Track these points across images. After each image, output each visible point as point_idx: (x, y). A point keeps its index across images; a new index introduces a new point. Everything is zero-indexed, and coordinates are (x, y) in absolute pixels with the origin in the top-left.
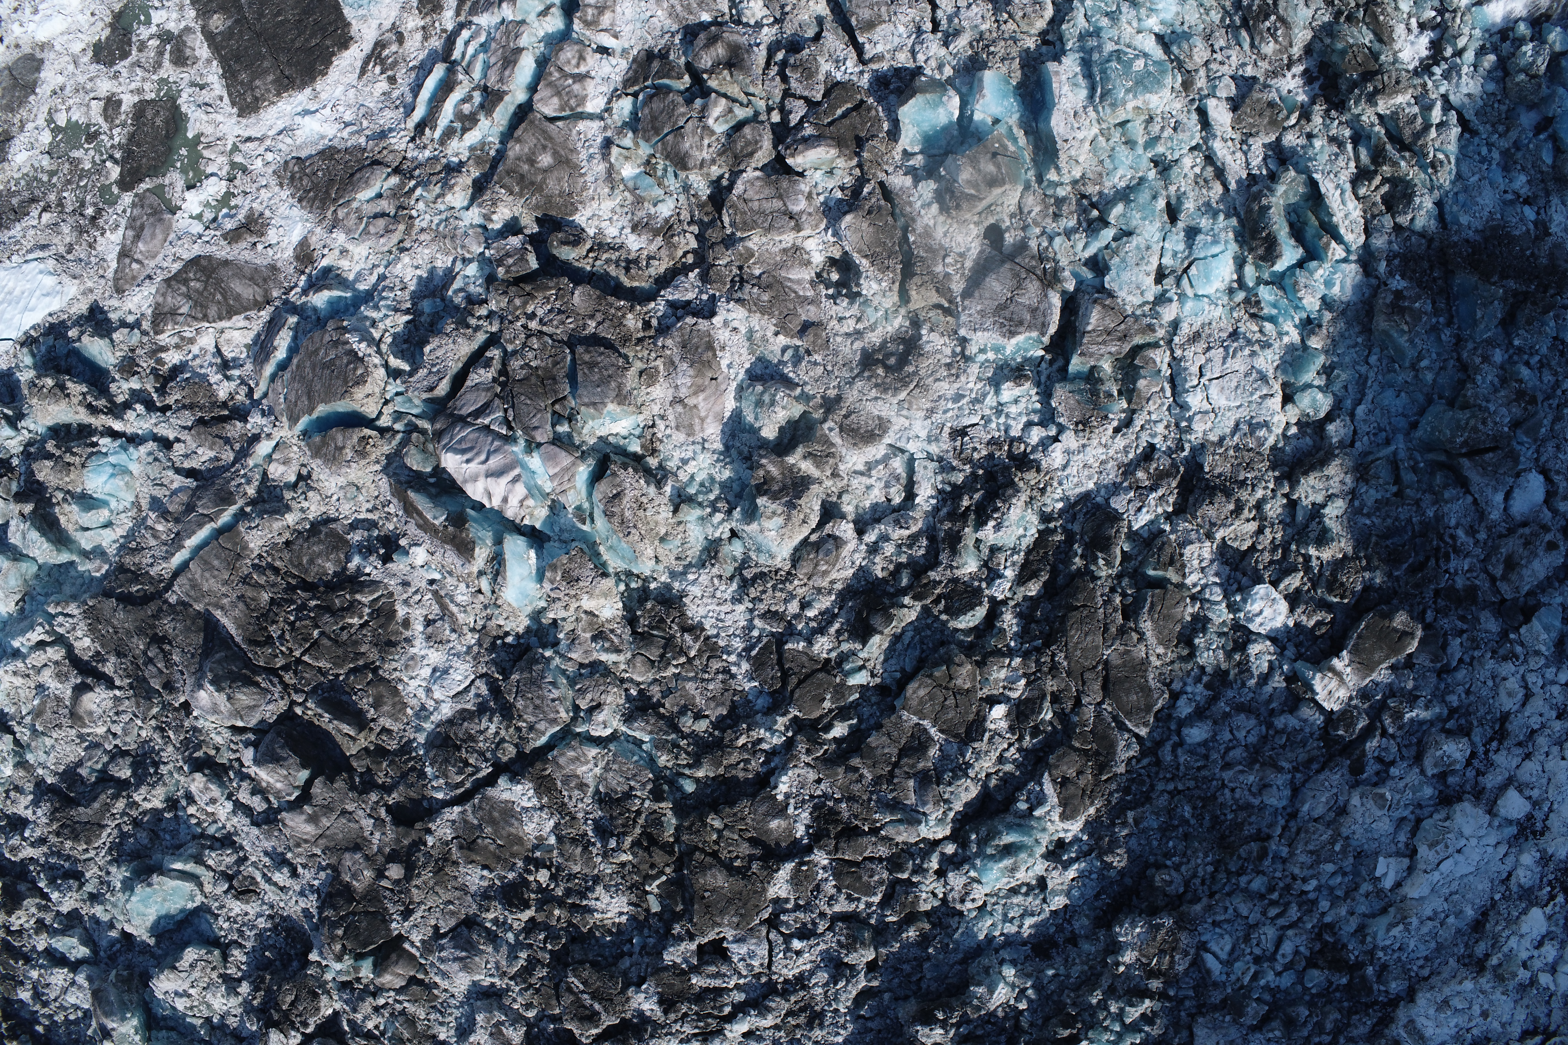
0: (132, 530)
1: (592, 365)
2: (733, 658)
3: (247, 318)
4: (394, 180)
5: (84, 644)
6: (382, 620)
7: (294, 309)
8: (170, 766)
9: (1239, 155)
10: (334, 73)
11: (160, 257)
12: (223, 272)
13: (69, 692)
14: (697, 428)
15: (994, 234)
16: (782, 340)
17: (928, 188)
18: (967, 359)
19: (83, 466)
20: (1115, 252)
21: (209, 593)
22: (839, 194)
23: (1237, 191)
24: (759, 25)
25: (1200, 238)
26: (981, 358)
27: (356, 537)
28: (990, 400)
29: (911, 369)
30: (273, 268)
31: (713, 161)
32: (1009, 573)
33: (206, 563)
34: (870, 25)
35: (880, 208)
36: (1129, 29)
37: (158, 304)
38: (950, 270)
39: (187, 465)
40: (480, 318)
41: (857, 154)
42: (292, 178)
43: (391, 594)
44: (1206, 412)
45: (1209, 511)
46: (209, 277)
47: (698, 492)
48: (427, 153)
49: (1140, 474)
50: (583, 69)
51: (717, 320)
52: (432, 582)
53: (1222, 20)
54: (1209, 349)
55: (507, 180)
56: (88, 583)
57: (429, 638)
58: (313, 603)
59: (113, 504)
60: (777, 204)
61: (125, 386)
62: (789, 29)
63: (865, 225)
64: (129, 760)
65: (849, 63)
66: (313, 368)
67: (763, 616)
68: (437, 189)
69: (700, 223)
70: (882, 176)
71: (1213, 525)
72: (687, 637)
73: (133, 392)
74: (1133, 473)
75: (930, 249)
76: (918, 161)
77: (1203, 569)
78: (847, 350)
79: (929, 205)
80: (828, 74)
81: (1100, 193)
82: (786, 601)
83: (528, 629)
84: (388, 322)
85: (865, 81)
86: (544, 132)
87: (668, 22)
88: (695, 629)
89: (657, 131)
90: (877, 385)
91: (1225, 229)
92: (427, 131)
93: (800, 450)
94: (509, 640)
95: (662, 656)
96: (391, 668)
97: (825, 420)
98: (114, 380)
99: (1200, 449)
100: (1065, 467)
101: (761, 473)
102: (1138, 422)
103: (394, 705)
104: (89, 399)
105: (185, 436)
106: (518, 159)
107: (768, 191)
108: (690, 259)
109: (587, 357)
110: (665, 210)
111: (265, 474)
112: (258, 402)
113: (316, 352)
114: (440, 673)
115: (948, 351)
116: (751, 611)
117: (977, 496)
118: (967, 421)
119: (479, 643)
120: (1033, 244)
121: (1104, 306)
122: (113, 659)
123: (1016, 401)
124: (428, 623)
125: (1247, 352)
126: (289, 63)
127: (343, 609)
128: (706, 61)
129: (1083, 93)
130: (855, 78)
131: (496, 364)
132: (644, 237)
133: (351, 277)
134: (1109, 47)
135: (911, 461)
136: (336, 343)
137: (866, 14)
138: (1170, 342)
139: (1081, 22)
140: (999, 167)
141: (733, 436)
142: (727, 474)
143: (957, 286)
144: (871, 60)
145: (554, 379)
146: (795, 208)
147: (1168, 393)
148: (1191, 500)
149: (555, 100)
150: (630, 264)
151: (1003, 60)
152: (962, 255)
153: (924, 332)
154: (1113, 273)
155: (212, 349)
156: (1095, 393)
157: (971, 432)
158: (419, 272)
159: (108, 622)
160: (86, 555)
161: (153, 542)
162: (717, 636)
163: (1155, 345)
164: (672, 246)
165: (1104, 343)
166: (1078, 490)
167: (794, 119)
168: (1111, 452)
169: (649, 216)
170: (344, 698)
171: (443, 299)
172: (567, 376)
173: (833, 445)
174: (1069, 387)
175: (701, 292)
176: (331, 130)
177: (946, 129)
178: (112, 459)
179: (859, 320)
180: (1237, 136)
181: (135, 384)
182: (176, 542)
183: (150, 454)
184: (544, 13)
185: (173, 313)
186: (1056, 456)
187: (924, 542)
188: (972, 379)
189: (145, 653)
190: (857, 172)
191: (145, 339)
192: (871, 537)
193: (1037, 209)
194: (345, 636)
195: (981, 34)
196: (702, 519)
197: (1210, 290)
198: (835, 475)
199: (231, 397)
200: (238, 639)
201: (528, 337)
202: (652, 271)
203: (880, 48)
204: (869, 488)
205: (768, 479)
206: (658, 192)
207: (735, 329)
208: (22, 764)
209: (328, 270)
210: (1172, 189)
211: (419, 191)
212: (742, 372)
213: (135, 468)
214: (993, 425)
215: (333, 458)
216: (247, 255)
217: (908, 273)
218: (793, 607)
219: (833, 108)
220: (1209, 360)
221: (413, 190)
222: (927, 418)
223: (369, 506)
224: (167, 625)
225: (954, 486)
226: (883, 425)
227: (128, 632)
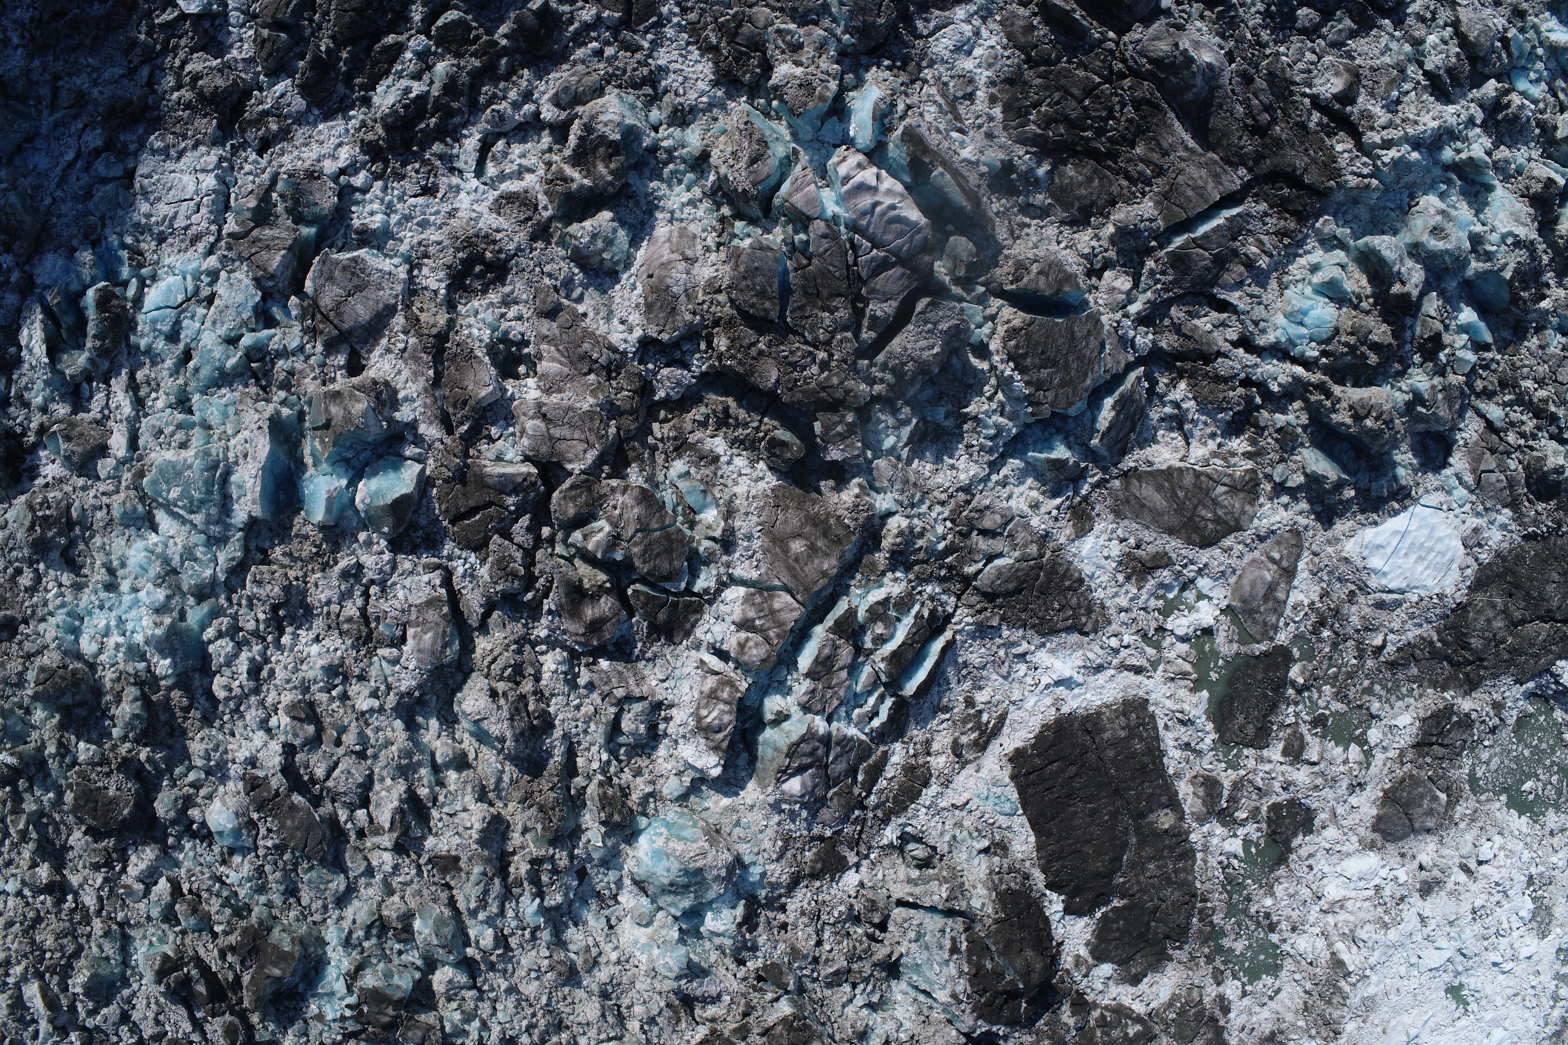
0: (1290, 262)
1: (762, 294)
2: (675, 20)
3: (1151, 464)
4: (970, 570)
5: (1342, 145)
6: (1016, 104)
7: (1092, 455)
8: (1253, 10)
9: (113, 406)
10: (1035, 724)
11: (1247, 558)
12: (1173, 520)
13: (1360, 100)
14: (676, 234)
15: (355, 367)
16: (581, 309)
17: (404, 414)
18: (407, 260)
19: (1337, 331)
20: (244, 323)
21: (1200, 165)
22: (494, 431)
23: (122, 366)
24: (552, 643)
25: (166, 328)
26: (396, 261)
27: (1040, 198)
28: (395, 218)
29: (460, 255)
30: (1118, 514)
31: (613, 490)
32: (409, 55)
33: (1201, 196)
34: (430, 603)
35: (454, 406)
36: (178, 540)
37: (1252, 502)
38: (402, 336)
39: (1225, 315)
40: (882, 381)
41: (467, 466)
42: (1089, 611)
43: (1005, 128)
44: (203, 171)
45: (220, 82)
46: (1190, 519)
47: (684, 174)
48: (929, 589)
49: (274, 127)
50: (743, 635)
51: (638, 333)
52: (961, 131)
53: (92, 536)
54: (186, 228)
55: (840, 532)
56: (1340, 214)
57: (971, 81)
58: (1089, 134)
59: (1308, 291)
60: (556, 432)
61: (1291, 417)
62: (518, 628)
63: (470, 388)
64: (1299, 24)
65: (461, 570)
66: (1067, 368)
67: (640, 48)
68: (920, 543)
69: (644, 445)
70: (448, 440)
71: (220, 71)
72: (714, 40)
73: (1284, 411)
74: (281, 130)
75: (416, 359)
76: (410, 451)
77: (241, 40)
78: (518, 285)
79: (406, 399)
80: (483, 561)
81: (246, 385)
82: (615, 57)
83: (867, 70)
84: (986, 407)
85: (448, 547)
86: (794, 576)
87: (646, 672)
88: (708, 49)
89: (668, 536)
90: (494, 242)
91: (142, 336)
92: (926, 614)
93: (574, 186)
94: (887, 63)
95: (739, 26)
96: (1013, 59)
97: (550, 219)
98: (1305, 427)
99: (217, 142)
100: (340, 145)
101: (613, 166)
102: (266, 176)
103: (1013, 24)
104: (1328, 403)
105: (1226, 347)
106: (827, 555)
107: (562, 446)
108: (662, 414)
109: (767, 305)
110: (679, 466)
111: (1136, 285)
112: (1140, 361)
113: (1063, 384)
114: (963, 48)
115: (425, 271)
116: (650, 56)
117: (423, 126)
118: (420, 200)
119: (920, 69)
120: (319, 348)
121: (265, 270)
122: (1312, 125)
123: (372, 214)
124: (970, 97)
125: (153, 219)
126: (1085, 751)
127: (1057, 121)
128: (606, 604)
129: (233, 478)
130: (457, 552)
131: (866, 323)
132: (707, 447)
133: (1030, 481)
134: (198, 519)
135: (479, 172)
136: (1039, 385)
137: (432, 615)
138: (219, 239)
139: (222, 557)
140: (326, 409)
141: (643, 224)
142: (654, 184)
143: (399, 321)
144: (437, 567)
145: (805, 293)
146: (538, 422)
147: (233, 196)
148: (235, 97)
149: (776, 605)
150: (724, 421)
151: (306, 537)
152: (388, 351)
153: (443, 291)
154: (251, 304)
155: (1194, 443)
156: (297, 202)
157: (417, 189)
158: (951, 461)
159: (1314, 161)
160: (1342, 245)
161: (1265, 238)
162: (688, 43)
163: (230, 235)
164: (678, 429)
165: (274, 238)
166: (333, 123)
167: (525, 521)
168: (296, 153)
169: (698, 468)
170: (1062, 39)
171: (923, 419)
172: (792, 292)
173: (546, 193)
174: (316, 210)
175: (655, 374)
176: (1042, 657)
177: (375, 474)
178: (1304, 331)
179: (503, 315)
180: (111, 423)
181: (1280, 419)
182: (1235, 229)
183: (1263, 331)
184: (782, 718)
185: (1233, 489)
186: (345, 155)
187: (482, 99)
188: (407, 240)
189: (1274, 121)
190: (472, 452)
191: (1268, 470)
192: (528, 108)
193: (308, 380)
194: (1057, 96)
195: (323, 570)
196: (683, 147)
197: (171, 279)
198: (549, 164)
199: (1173, 384)
200: (1171, 115)
201: (828, 343)
202: (703, 409)
203: (426, 578)
204: (523, 156)
205: (607, 159)
206: (683, 485)
207: (622, 322)
208: (1418, 43)
209: (1054, 495)
210: (181, 381)
211: (941, 546)
212: (623, 282)
213: (1280, 320)
214: (396, 192)
215: (1052, 267)
216: (1147, 536)
217: (442, 338)
218: (609, 51)
219: (483, 522)
220: (188, 218)
221: (948, 551)
222: (456, 210)
223: (1026, 230)
224: (1249, 145)
225: (443, 141)
226: (497, 207)
227: (1292, 146)
